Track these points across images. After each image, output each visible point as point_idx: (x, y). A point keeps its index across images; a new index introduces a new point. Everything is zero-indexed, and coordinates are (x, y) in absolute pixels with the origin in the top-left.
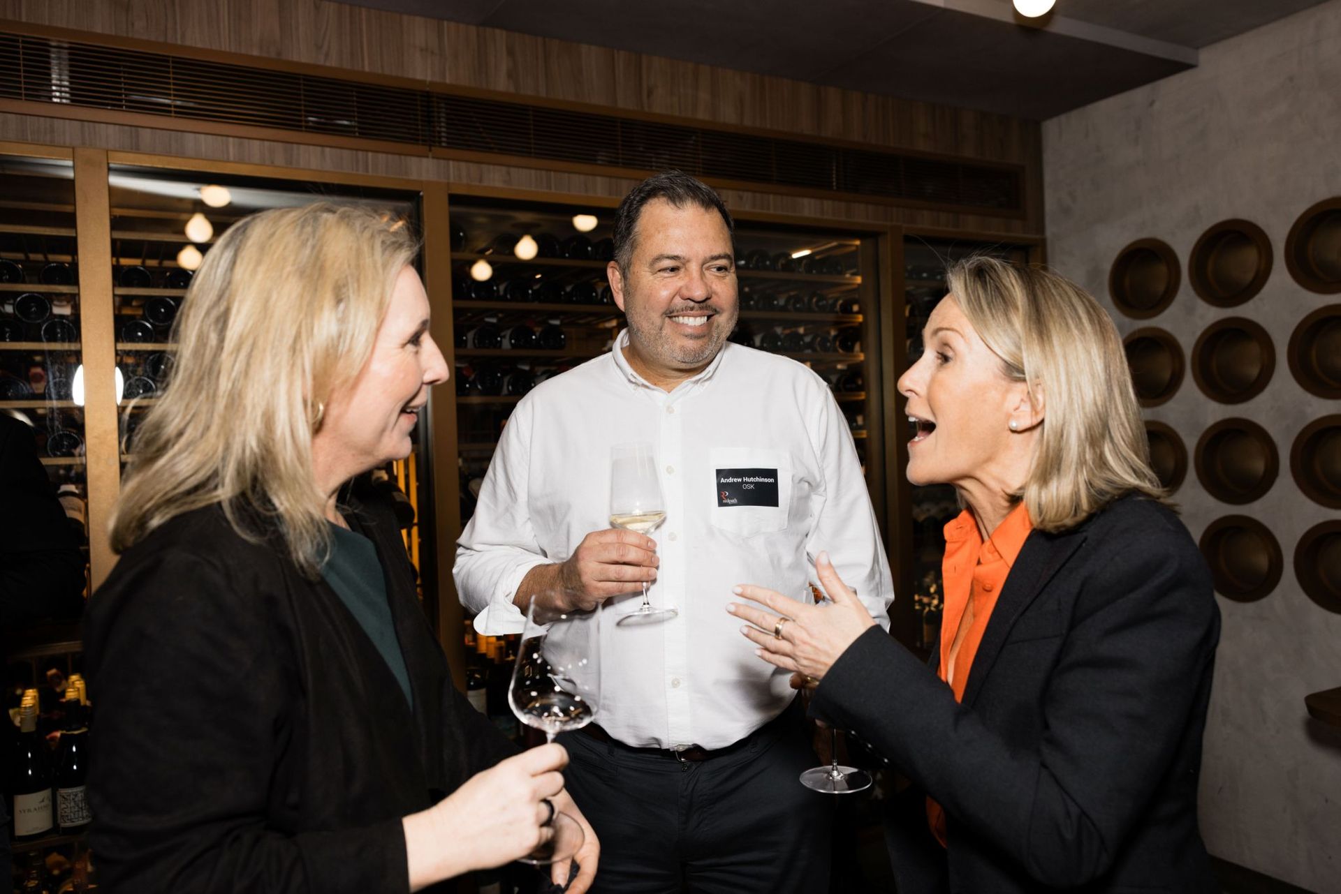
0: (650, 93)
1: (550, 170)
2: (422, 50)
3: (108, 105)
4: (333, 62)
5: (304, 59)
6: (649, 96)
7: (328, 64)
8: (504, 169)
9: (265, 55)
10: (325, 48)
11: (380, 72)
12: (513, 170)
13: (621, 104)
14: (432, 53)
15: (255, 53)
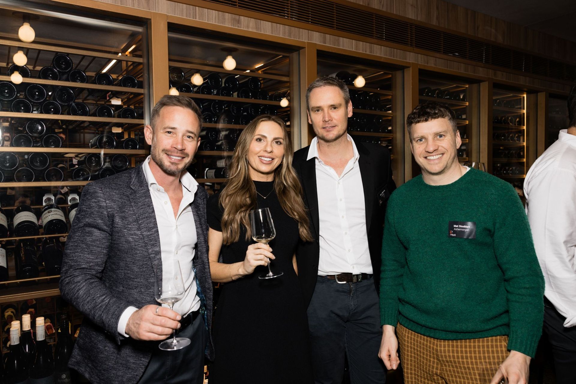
2: (411, 5)
3: (318, 24)
7: (383, 10)
9: (364, 5)
10: (382, 3)
11: (399, 14)
14: (414, 7)
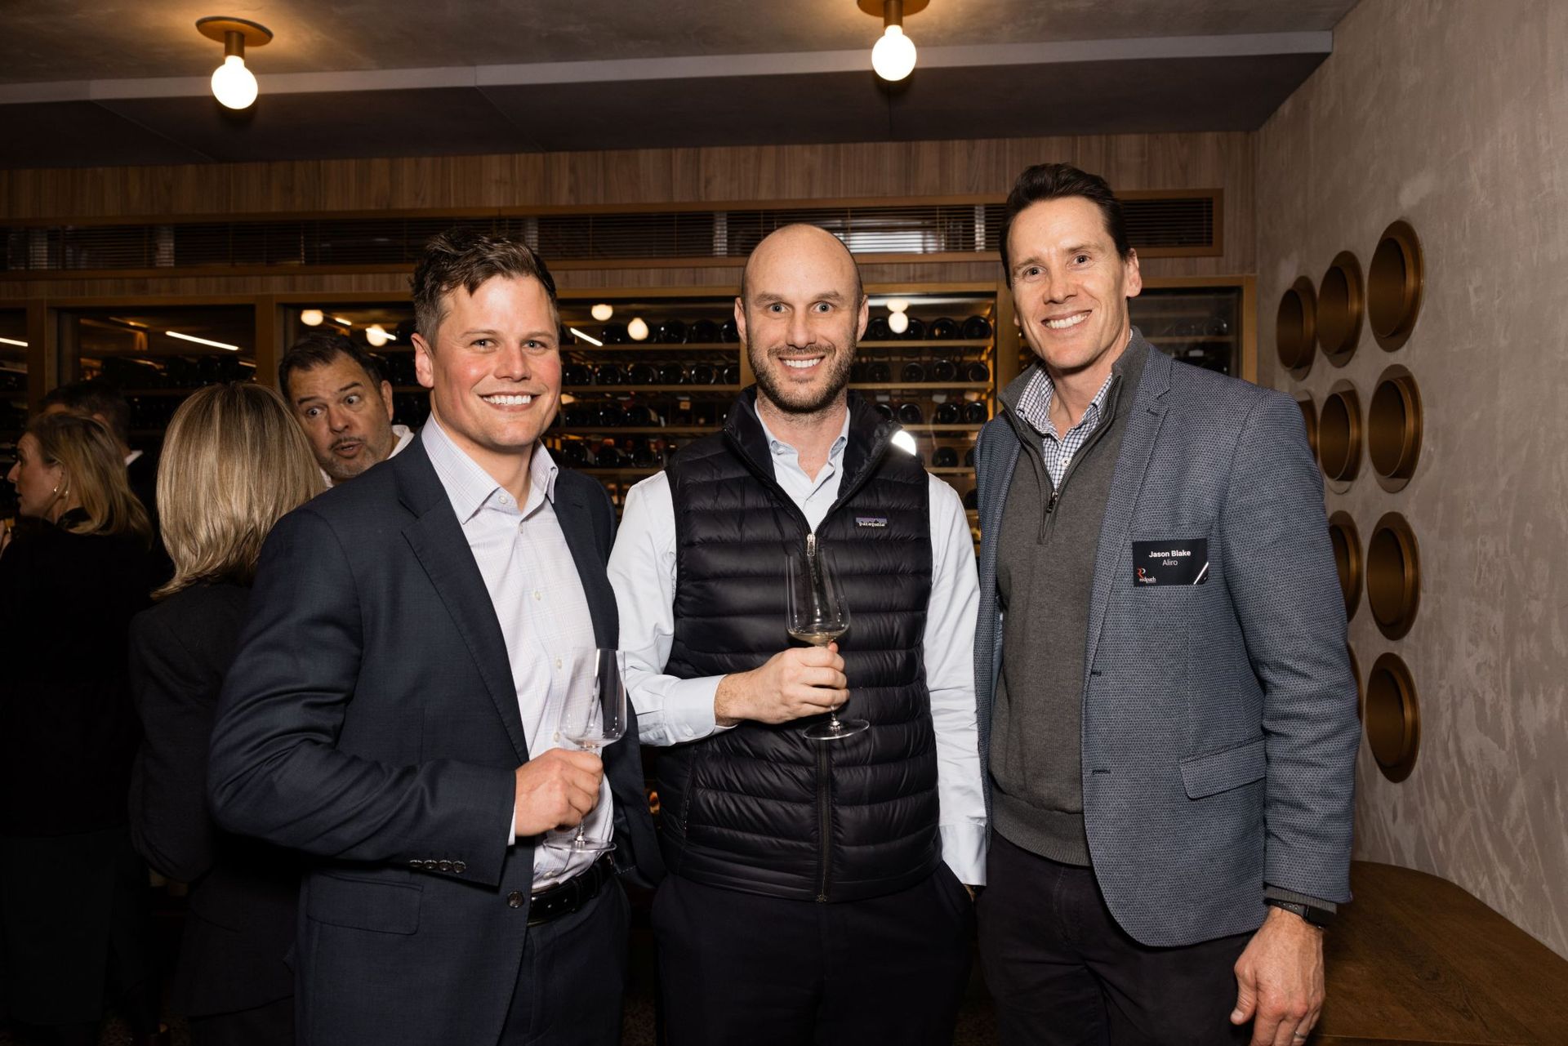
0: (708, 182)
1: (605, 269)
4: (427, 205)
5: (407, 206)
6: (706, 187)
8: (563, 273)
12: (571, 273)
13: (677, 199)
15: (373, 207)
